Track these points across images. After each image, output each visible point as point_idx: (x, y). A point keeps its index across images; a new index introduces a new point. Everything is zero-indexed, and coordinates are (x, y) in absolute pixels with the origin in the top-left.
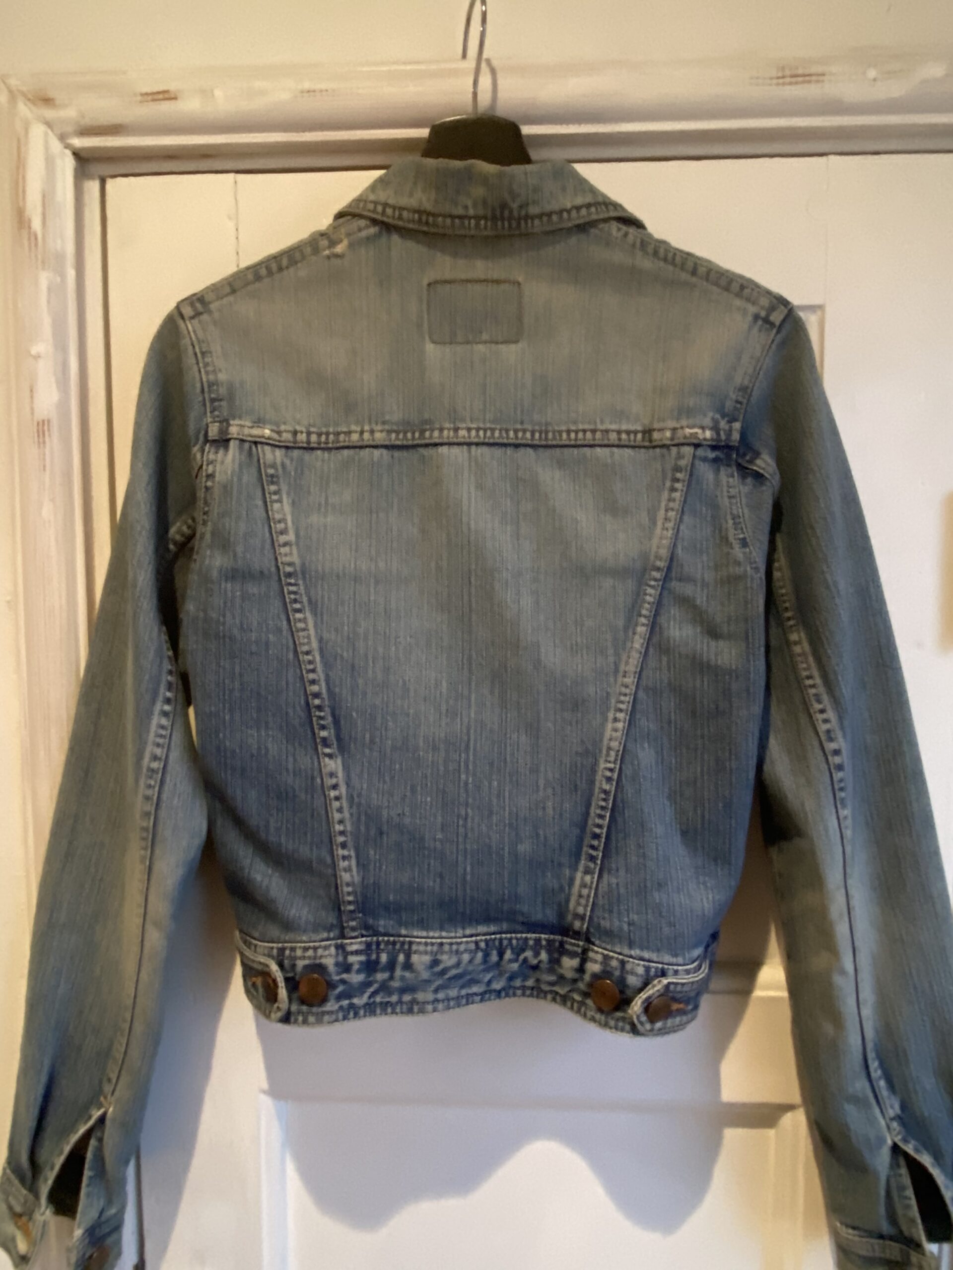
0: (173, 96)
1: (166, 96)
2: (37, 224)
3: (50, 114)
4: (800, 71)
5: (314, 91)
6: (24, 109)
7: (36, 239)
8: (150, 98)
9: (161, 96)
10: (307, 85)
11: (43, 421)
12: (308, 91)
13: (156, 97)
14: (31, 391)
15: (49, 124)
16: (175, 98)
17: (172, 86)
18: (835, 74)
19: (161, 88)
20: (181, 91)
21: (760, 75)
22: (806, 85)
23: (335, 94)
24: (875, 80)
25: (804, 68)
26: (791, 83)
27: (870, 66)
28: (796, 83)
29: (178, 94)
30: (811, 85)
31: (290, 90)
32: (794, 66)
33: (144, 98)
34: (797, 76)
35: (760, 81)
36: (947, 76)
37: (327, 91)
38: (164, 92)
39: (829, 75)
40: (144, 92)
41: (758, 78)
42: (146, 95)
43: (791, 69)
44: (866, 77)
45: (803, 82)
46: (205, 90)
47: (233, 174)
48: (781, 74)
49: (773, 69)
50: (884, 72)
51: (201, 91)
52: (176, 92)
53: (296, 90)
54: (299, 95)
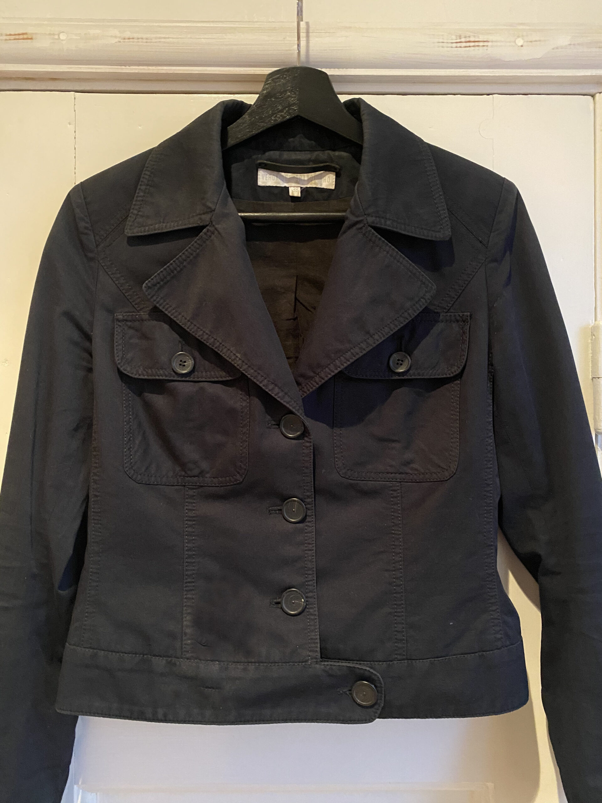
0: (30, 37)
1: (25, 36)
4: (472, 39)
5: (133, 38)
8: (13, 37)
9: (21, 37)
10: (128, 34)
12: (129, 39)
13: (17, 37)
16: (31, 39)
17: (30, 30)
18: (496, 41)
19: (21, 32)
20: (36, 34)
21: (445, 41)
22: (477, 48)
23: (148, 41)
24: (522, 46)
25: (474, 37)
26: (466, 47)
27: (518, 37)
28: (470, 47)
29: (34, 37)
30: (481, 48)
31: (116, 37)
32: (468, 36)
33: (8, 37)
34: (469, 42)
35: (445, 45)
36: (570, 45)
37: (142, 39)
38: (23, 34)
39: (492, 42)
40: (8, 33)
41: (443, 42)
42: (10, 35)
43: (465, 37)
44: (516, 44)
45: (474, 46)
46: (54, 34)
47: (73, 93)
48: (458, 41)
49: (454, 37)
50: (527, 42)
51: (50, 34)
52: (32, 34)
53: (120, 37)
54: (122, 41)
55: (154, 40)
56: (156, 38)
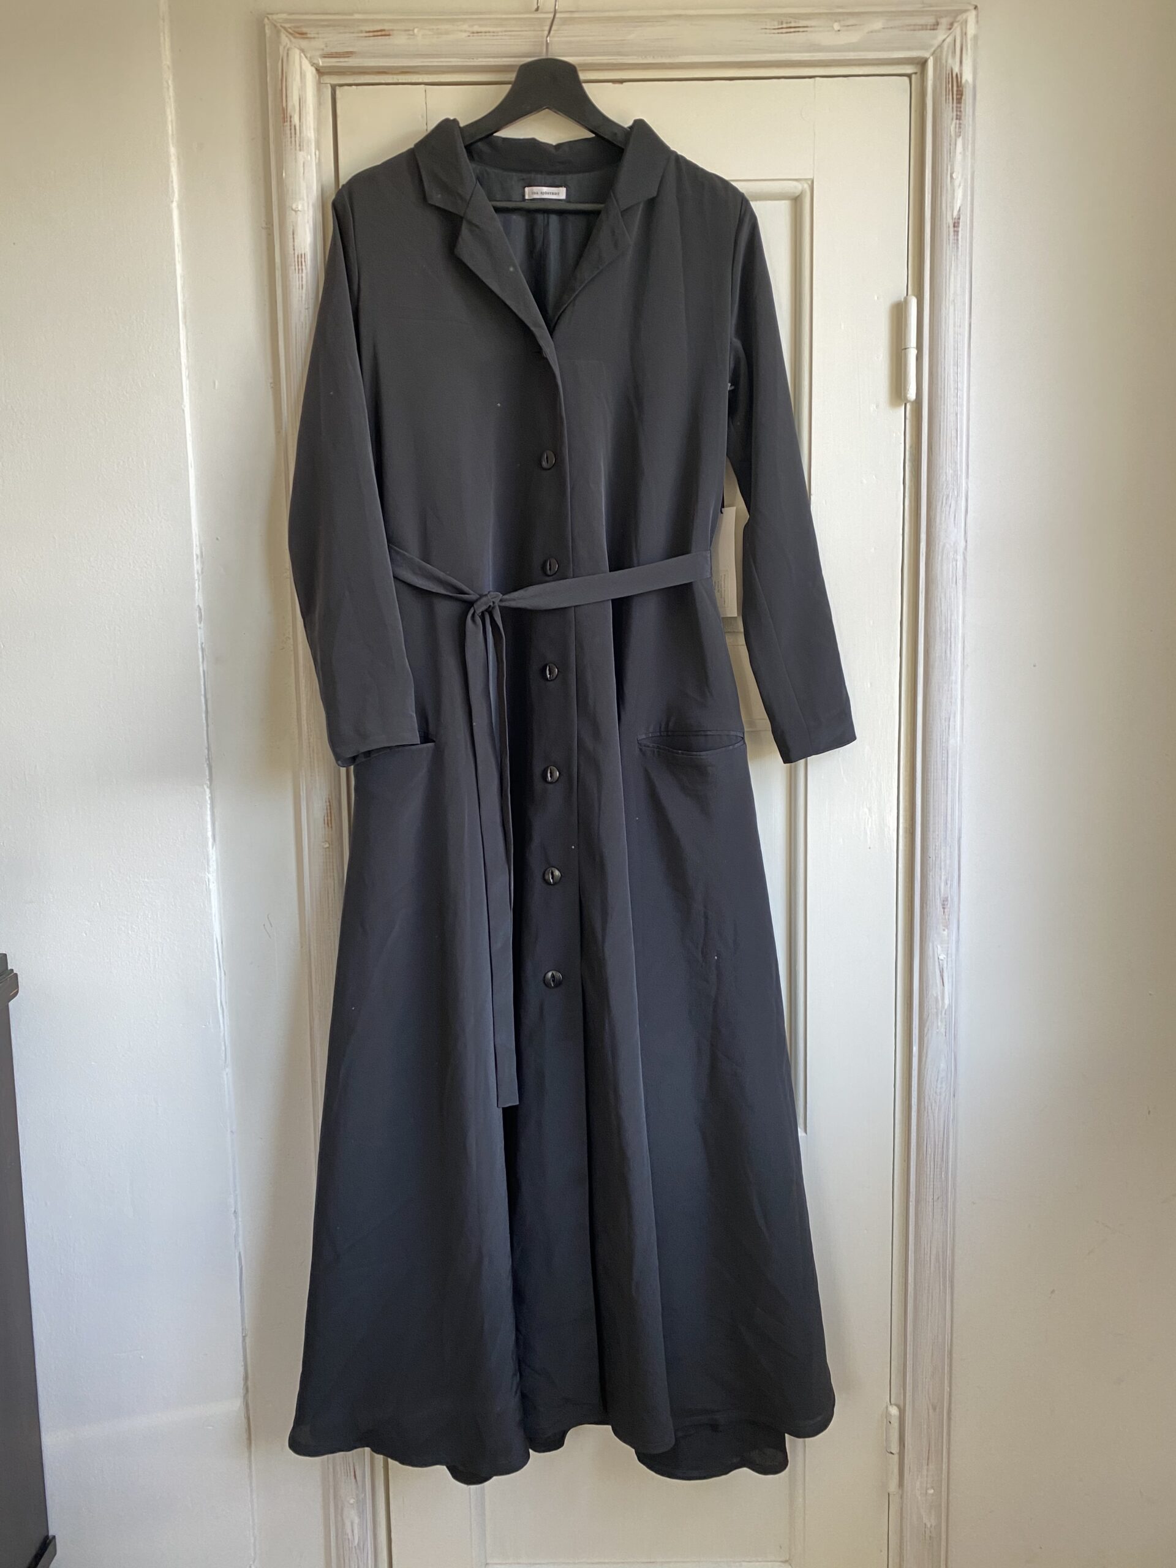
0: (387, 33)
1: (383, 33)
2: (296, 120)
3: (304, 43)
4: (793, 25)
5: (481, 32)
6: (284, 38)
7: (295, 129)
8: (371, 34)
9: (379, 33)
10: (476, 28)
11: (301, 255)
12: (478, 33)
13: (376, 34)
14: (293, 234)
15: (302, 51)
16: (389, 35)
17: (386, 26)
18: (814, 27)
19: (379, 28)
20: (392, 30)
21: (767, 27)
22: (796, 34)
23: (495, 34)
24: (839, 31)
25: (795, 22)
26: (787, 33)
27: (836, 21)
28: (790, 32)
29: (391, 33)
30: (800, 33)
31: (465, 31)
32: (789, 21)
33: (367, 34)
34: (790, 27)
35: (768, 31)
36: (884, 28)
37: (489, 32)
38: (381, 31)
39: (811, 27)
40: (368, 30)
41: (766, 29)
42: (369, 32)
43: (787, 23)
44: (834, 29)
45: (794, 32)
46: (409, 30)
47: (422, 86)
48: (780, 27)
49: (776, 23)
50: (844, 26)
51: (406, 30)
52: (389, 30)
53: (469, 31)
54: (472, 35)
55: (500, 34)
56: (502, 32)
